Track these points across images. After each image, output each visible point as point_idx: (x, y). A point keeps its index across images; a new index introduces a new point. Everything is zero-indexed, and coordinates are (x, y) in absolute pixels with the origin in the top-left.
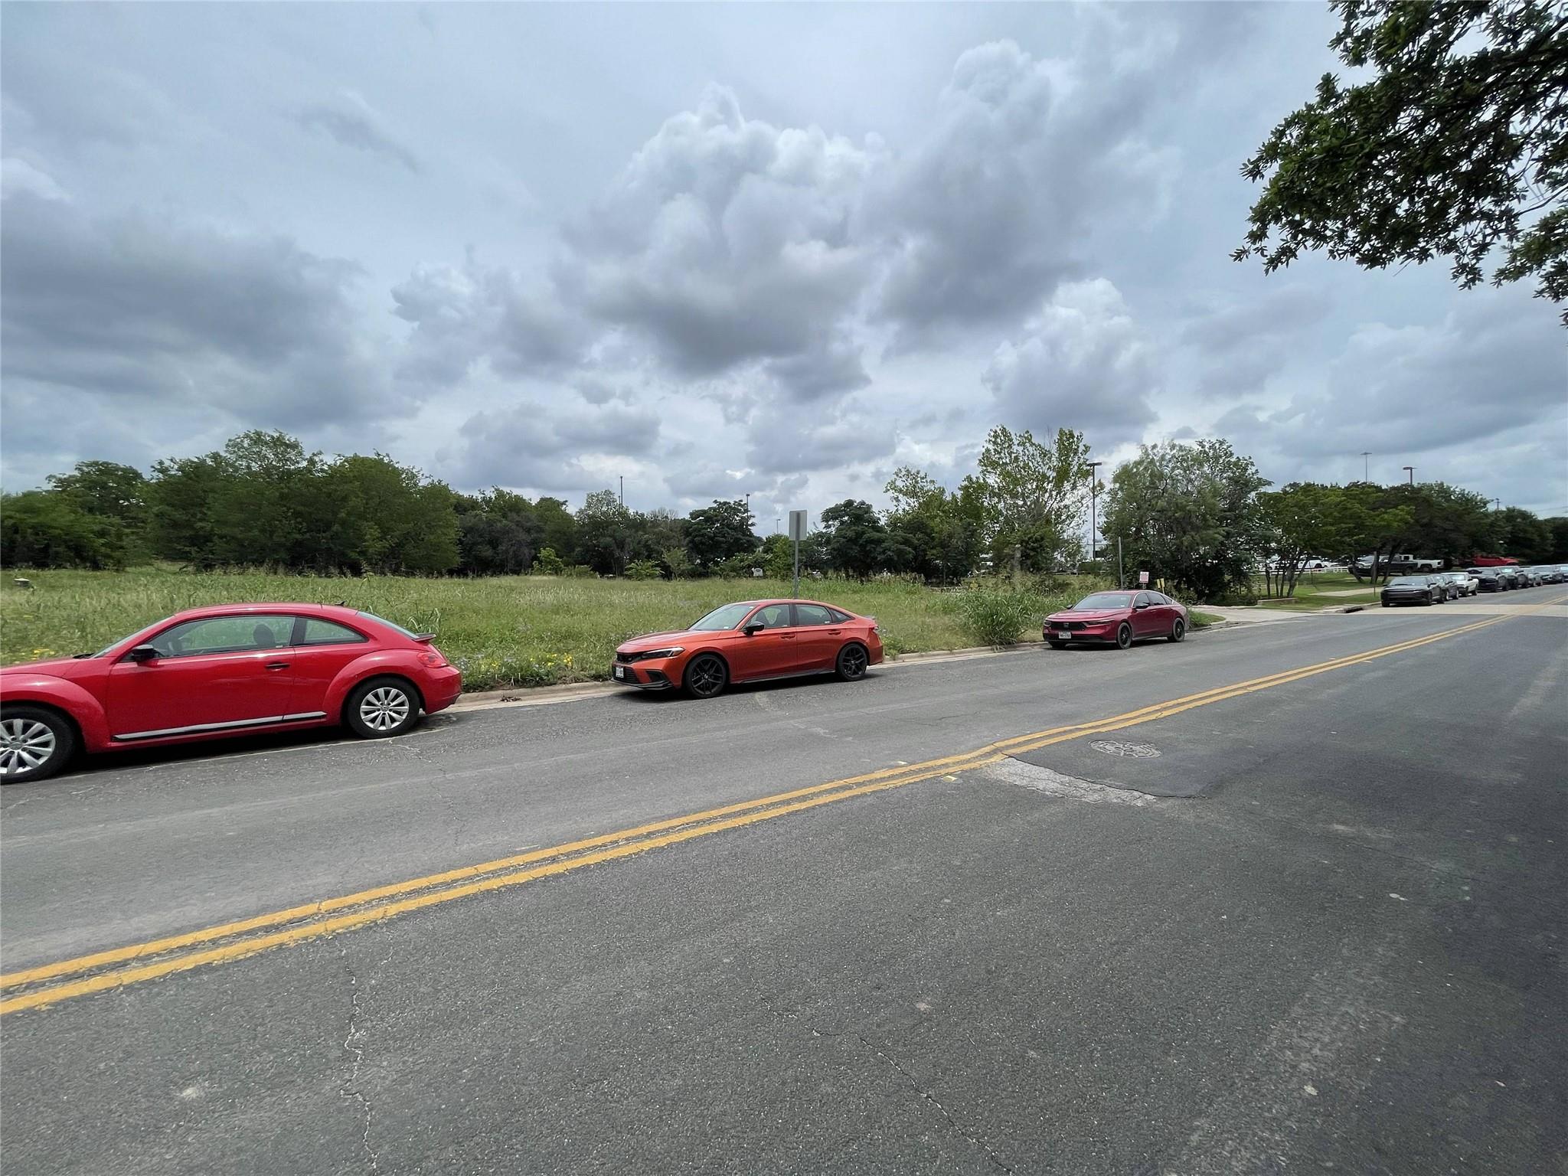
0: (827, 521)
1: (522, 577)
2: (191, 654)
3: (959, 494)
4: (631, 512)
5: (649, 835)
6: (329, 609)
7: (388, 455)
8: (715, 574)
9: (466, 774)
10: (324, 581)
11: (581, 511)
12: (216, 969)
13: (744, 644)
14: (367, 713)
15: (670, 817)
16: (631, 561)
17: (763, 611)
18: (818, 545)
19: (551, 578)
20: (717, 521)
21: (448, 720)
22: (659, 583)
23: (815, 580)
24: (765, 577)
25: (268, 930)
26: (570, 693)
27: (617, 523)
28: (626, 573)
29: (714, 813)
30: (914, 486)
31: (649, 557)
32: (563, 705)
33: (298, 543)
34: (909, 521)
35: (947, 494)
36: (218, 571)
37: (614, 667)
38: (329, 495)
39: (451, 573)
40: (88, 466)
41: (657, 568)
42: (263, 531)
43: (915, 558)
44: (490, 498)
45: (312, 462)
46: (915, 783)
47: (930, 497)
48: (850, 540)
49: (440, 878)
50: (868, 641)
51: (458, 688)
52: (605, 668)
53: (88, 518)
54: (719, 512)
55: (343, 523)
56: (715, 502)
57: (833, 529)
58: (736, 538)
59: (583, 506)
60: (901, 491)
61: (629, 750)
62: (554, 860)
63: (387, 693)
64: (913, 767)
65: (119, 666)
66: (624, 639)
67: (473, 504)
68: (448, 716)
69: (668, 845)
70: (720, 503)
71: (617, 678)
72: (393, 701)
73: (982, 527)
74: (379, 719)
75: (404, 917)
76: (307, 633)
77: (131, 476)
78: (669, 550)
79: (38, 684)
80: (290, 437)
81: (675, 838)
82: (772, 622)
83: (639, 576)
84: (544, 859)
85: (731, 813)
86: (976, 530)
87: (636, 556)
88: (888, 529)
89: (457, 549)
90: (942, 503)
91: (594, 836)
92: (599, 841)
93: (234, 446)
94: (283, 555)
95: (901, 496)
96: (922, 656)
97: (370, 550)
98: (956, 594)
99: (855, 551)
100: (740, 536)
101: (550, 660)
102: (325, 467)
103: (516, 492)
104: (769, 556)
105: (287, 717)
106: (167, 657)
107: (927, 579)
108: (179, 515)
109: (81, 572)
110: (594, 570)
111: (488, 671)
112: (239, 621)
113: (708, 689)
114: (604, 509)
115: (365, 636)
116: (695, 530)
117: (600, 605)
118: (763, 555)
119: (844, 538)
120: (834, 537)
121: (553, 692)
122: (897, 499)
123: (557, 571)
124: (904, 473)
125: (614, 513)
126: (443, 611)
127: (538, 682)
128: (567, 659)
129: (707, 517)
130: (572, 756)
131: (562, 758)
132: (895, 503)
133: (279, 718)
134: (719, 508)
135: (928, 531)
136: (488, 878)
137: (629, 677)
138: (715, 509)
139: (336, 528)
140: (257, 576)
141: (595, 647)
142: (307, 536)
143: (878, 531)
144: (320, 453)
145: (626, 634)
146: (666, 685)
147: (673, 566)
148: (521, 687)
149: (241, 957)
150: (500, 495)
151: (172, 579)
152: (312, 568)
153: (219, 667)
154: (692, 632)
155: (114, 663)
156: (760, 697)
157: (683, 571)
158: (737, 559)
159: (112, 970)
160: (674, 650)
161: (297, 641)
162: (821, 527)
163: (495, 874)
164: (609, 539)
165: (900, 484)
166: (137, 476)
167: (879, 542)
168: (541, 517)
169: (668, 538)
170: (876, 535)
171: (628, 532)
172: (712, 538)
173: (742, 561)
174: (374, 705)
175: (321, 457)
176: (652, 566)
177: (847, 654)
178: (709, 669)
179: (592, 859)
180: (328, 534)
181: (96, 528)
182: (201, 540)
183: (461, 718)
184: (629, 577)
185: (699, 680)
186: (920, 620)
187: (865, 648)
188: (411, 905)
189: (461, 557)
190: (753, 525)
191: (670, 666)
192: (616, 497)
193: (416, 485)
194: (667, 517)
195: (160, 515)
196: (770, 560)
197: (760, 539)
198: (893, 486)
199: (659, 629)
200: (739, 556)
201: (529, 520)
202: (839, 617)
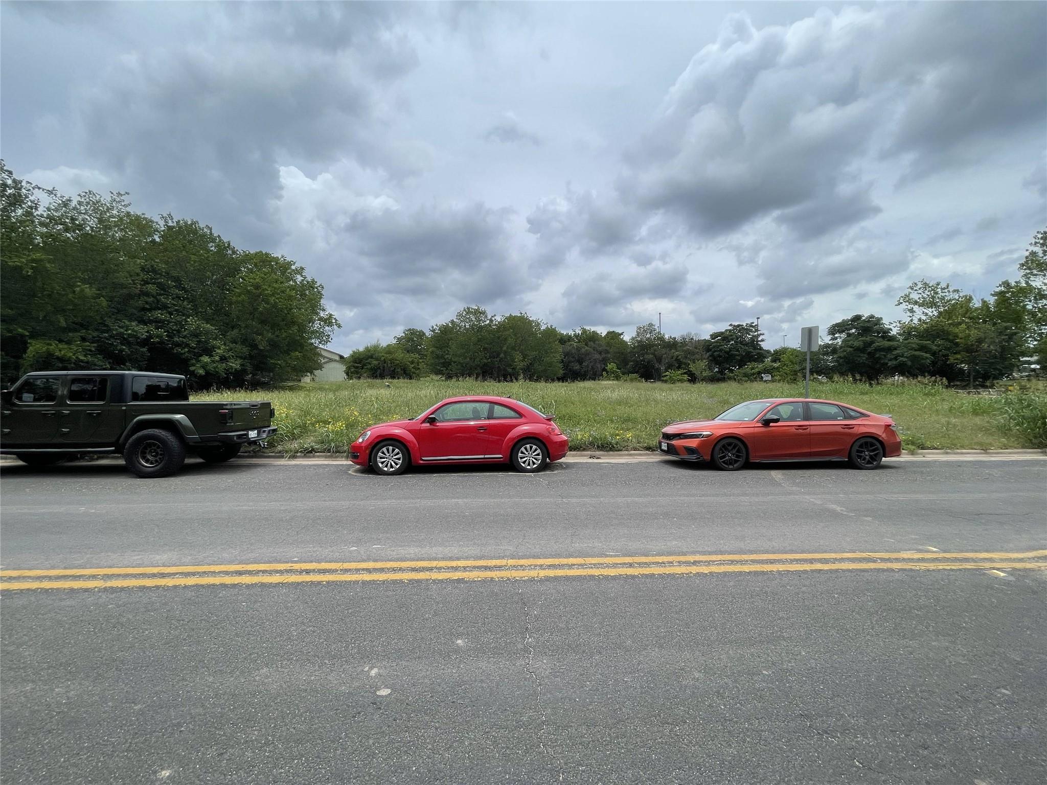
0: (834, 334)
1: (597, 382)
2: (448, 421)
3: (992, 300)
4: (667, 337)
5: (695, 563)
6: (504, 399)
7: (526, 313)
8: (730, 378)
9: (574, 500)
10: (498, 384)
11: (633, 339)
12: (466, 582)
13: (761, 433)
14: (521, 458)
15: (710, 553)
16: (666, 371)
17: (779, 407)
18: (824, 355)
19: (614, 382)
20: (732, 340)
21: (561, 465)
22: (686, 385)
23: (821, 383)
24: (773, 381)
25: (486, 568)
26: (631, 457)
27: (656, 345)
28: (663, 379)
29: (745, 557)
30: (933, 297)
31: (679, 368)
32: (627, 464)
33: (485, 365)
34: (926, 330)
35: (975, 301)
36: (454, 380)
37: (660, 443)
38: (499, 338)
39: (559, 379)
40: (407, 331)
41: (685, 375)
42: (471, 359)
43: (934, 363)
44: (579, 334)
45: (491, 321)
46: (952, 570)
47: (953, 305)
48: (858, 349)
49: (564, 561)
50: (884, 436)
51: (567, 448)
52: (654, 442)
53: (408, 355)
54: (734, 333)
55: (505, 352)
56: (731, 325)
57: (839, 341)
58: (749, 352)
59: (634, 334)
60: (916, 303)
61: (675, 500)
62: (631, 565)
63: (531, 448)
64: (948, 555)
65: (424, 425)
66: (666, 424)
67: (569, 338)
68: (561, 464)
69: (710, 573)
70: (734, 326)
71: (662, 450)
72: (534, 452)
73: (1025, 329)
74: (527, 462)
75: (548, 579)
76: (495, 411)
77: (421, 334)
78: (694, 362)
79: (397, 431)
80: (482, 308)
81: (714, 569)
82: (785, 416)
83: (673, 381)
84: (625, 564)
85: (758, 560)
86: (1015, 334)
87: (670, 367)
88: (901, 338)
89: (561, 365)
90: (968, 310)
91: (656, 555)
92: (660, 559)
93: (459, 316)
94: (479, 371)
95: (916, 308)
96: (947, 453)
97: (518, 367)
98: (988, 396)
99: (863, 358)
100: (751, 350)
101: (618, 435)
102: (497, 323)
103: (593, 329)
104: (776, 365)
105: (486, 456)
106: (440, 422)
107: (949, 383)
108: (439, 352)
109: (406, 380)
110: (641, 377)
111: (582, 439)
112: (464, 405)
113: (731, 464)
114: (648, 336)
115: (521, 415)
116: (714, 347)
117: (647, 400)
118: (771, 364)
119: (851, 347)
120: (841, 347)
121: (620, 455)
122: (912, 311)
123: (617, 378)
124: (920, 285)
125: (655, 339)
126: (556, 401)
127: (611, 448)
128: (629, 435)
129: (724, 337)
130: (636, 499)
131: (629, 500)
132: (909, 314)
133: (482, 456)
134: (734, 330)
135: (951, 337)
136: (592, 568)
137: (671, 450)
138: (730, 331)
139: (502, 355)
140: (469, 382)
141: (646, 428)
142: (489, 360)
143: (889, 340)
144: (495, 315)
145: (667, 421)
146: (699, 458)
147: (697, 373)
148: (601, 450)
149: (476, 579)
150: (584, 331)
151: (437, 383)
152: (491, 377)
153: (458, 428)
154: (717, 422)
155: (422, 423)
156: (776, 474)
157: (705, 377)
158: (748, 367)
159: (427, 570)
160: (704, 433)
161: (490, 417)
162: (827, 340)
163: (596, 566)
164: (651, 356)
165: (915, 296)
166: (424, 334)
167: (890, 349)
168: (609, 345)
169: (693, 353)
170: (887, 344)
171: (664, 351)
172: (727, 353)
173: (753, 368)
174: (525, 454)
175: (495, 317)
176: (681, 374)
177: (861, 446)
178: (732, 450)
179: (657, 570)
180: (498, 359)
181: (410, 360)
182: (447, 364)
183: (568, 466)
184: (666, 381)
185: (724, 457)
186: (944, 420)
187: (881, 443)
188: (551, 573)
189: (563, 370)
190: (762, 340)
191: (702, 444)
192: (656, 327)
193: (540, 329)
194: (692, 339)
195: (432, 352)
196: (778, 368)
197: (768, 352)
198: (907, 299)
199: (691, 419)
200: (750, 365)
201: (600, 345)
202: (852, 414)
